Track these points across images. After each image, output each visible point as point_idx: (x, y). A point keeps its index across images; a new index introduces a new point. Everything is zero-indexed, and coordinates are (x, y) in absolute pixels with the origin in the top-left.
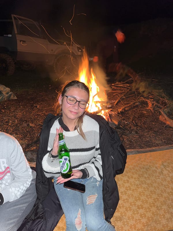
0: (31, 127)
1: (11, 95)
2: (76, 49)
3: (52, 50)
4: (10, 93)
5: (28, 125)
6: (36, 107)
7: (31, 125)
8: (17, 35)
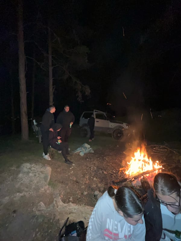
0: (105, 174)
1: (91, 150)
2: (125, 126)
3: (111, 126)
4: (90, 149)
5: (103, 172)
6: (106, 159)
7: (105, 172)
8: (95, 119)
